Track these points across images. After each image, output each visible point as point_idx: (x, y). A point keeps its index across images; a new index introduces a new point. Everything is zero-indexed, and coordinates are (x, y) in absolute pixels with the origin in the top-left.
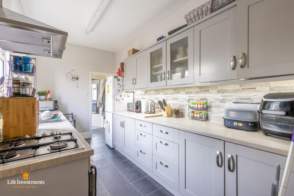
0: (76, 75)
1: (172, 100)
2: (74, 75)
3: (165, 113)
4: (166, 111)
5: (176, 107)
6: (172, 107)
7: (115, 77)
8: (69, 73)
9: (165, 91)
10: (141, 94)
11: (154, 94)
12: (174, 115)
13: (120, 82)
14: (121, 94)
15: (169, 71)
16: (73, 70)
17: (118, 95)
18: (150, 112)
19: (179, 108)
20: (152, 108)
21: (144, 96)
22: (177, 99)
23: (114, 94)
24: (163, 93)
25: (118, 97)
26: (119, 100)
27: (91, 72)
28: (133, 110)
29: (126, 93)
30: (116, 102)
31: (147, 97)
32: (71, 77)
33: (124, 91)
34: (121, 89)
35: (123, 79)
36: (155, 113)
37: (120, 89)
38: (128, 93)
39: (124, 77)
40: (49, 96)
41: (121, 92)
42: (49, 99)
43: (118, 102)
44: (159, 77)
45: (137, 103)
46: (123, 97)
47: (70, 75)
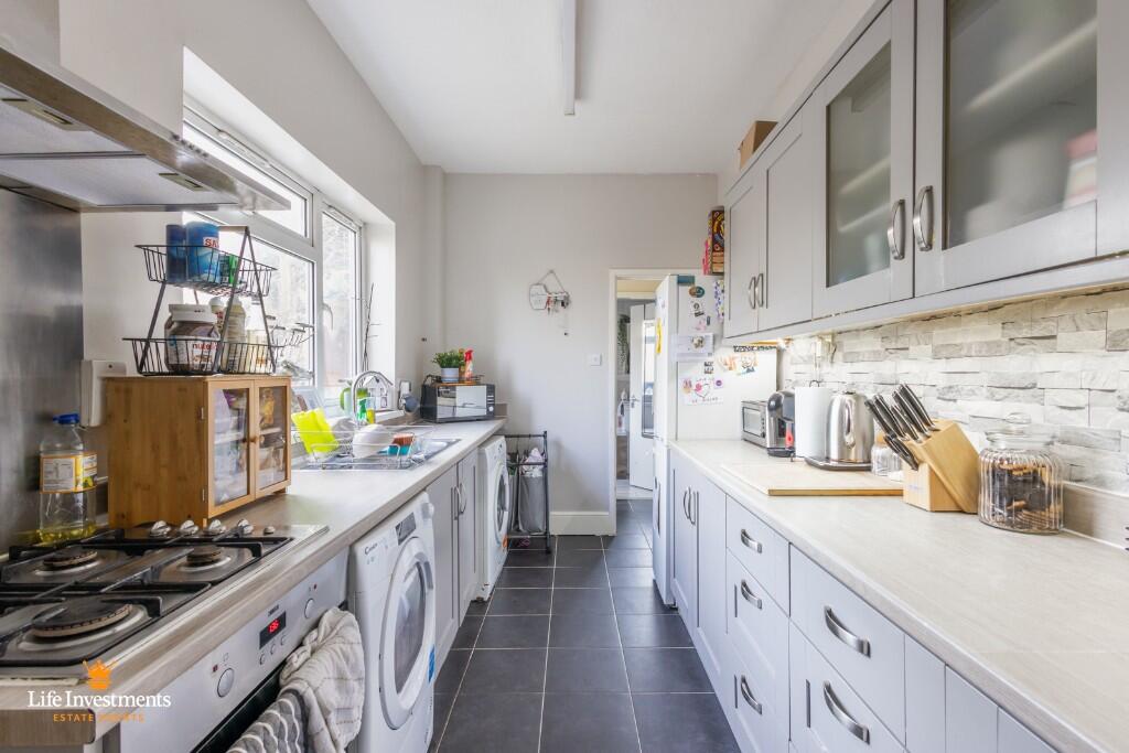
0: (560, 289)
1: (992, 397)
2: (554, 287)
3: (915, 484)
4: (924, 468)
5: (1016, 452)
6: (978, 441)
7: (682, 281)
8: (538, 284)
9: (941, 335)
10: (810, 357)
11: (876, 357)
12: (986, 500)
13: (706, 302)
14: (709, 359)
15: (929, 191)
16: (552, 272)
17: (697, 362)
18: (839, 461)
19: (1041, 460)
20: (849, 439)
21: (826, 368)
22: (1034, 386)
23: (675, 359)
24: (928, 349)
25: (696, 373)
26: (699, 388)
27: (613, 273)
28: (760, 440)
29: (738, 355)
30: (687, 398)
31: (840, 374)
32: (545, 299)
33: (723, 342)
34: (711, 334)
35: (720, 289)
36: (869, 469)
37: (708, 334)
38: (748, 355)
39: (722, 274)
40: (469, 368)
41: (711, 350)
42: (468, 380)
43: (693, 395)
44: (872, 244)
45: (773, 403)
46: (718, 374)
47: (540, 289)
